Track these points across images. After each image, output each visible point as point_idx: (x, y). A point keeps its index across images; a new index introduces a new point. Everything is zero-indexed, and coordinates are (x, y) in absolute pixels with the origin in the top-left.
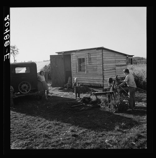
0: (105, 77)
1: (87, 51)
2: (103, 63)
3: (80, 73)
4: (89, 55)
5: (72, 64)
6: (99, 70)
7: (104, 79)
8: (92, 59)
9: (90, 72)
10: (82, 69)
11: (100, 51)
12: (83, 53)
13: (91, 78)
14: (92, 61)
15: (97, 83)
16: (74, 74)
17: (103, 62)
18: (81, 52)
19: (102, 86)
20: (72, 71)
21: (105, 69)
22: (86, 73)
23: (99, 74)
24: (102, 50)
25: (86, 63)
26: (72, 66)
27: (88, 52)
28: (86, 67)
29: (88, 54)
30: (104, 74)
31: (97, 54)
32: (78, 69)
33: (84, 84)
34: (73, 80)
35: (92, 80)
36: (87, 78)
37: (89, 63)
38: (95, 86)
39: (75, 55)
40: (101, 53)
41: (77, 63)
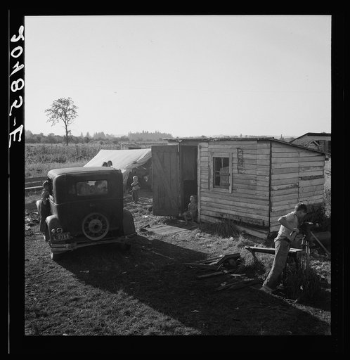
0: (274, 204)
1: (235, 142)
2: (271, 174)
3: (217, 189)
4: (238, 152)
5: (199, 168)
6: (261, 188)
7: (270, 210)
8: (246, 162)
9: (239, 190)
10: (222, 182)
11: (266, 145)
12: (226, 146)
13: (242, 204)
14: (247, 166)
15: (255, 216)
16: (202, 190)
17: (270, 171)
18: (221, 143)
19: (266, 224)
20: (199, 184)
21: (275, 188)
22: (230, 192)
23: (261, 197)
24: (269, 145)
25: (233, 169)
26: (199, 172)
27: (237, 145)
28: (230, 177)
29: (238, 149)
30: (273, 199)
31: (258, 152)
32: (211, 180)
33: (225, 217)
34: (199, 203)
35: (243, 210)
36: (231, 203)
37: (238, 169)
38: (251, 223)
39: (206, 150)
40: (268, 151)
41: (212, 166)
